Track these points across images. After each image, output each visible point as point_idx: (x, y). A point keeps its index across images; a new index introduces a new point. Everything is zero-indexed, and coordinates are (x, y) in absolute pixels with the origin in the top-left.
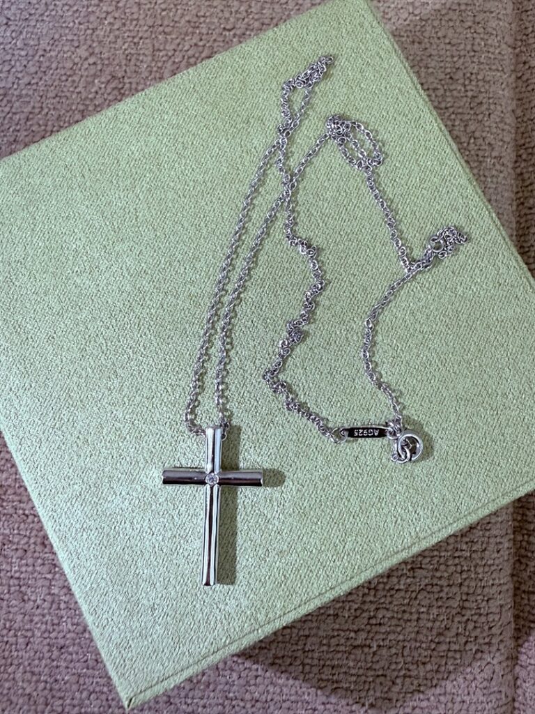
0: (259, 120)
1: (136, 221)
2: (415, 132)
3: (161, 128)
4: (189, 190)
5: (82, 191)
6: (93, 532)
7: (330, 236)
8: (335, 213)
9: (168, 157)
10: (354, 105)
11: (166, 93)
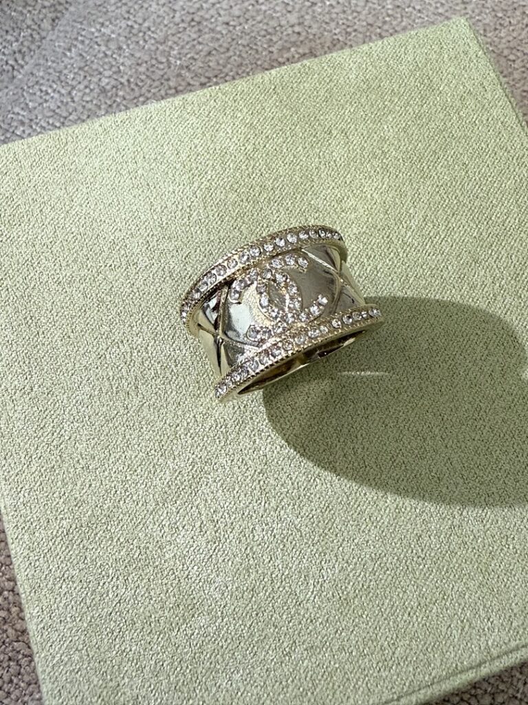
0: (342, 133)
1: (189, 219)
2: (517, 170)
3: (232, 125)
4: (255, 195)
5: (131, 178)
6: (75, 585)
7: (411, 269)
8: (419, 244)
9: (235, 157)
10: (451, 132)
11: (243, 91)
